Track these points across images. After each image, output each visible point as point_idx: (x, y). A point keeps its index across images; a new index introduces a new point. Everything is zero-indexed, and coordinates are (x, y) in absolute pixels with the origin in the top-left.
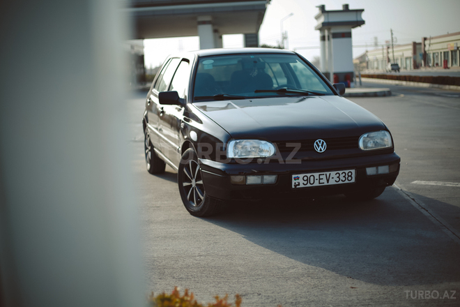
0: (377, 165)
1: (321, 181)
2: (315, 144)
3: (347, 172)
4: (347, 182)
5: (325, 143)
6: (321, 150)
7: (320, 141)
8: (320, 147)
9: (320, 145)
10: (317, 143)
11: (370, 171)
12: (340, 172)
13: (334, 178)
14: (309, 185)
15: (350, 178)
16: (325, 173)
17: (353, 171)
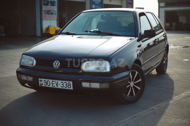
0: (90, 81)
1: (53, 85)
2: (54, 63)
3: (67, 82)
4: (68, 88)
5: (59, 63)
6: (56, 67)
7: (57, 62)
9: (56, 64)
10: (55, 63)
11: (85, 85)
12: (64, 82)
13: (60, 84)
14: (47, 86)
15: (69, 87)
16: (55, 81)
17: (71, 83)
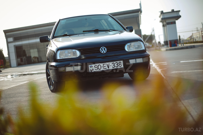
0: (135, 58)
2: (100, 49)
3: (118, 62)
5: (106, 49)
6: (104, 52)
7: (103, 48)
8: (103, 50)
9: (103, 49)
10: (101, 49)
11: (132, 61)
12: (115, 62)
16: (106, 63)
17: (122, 62)
